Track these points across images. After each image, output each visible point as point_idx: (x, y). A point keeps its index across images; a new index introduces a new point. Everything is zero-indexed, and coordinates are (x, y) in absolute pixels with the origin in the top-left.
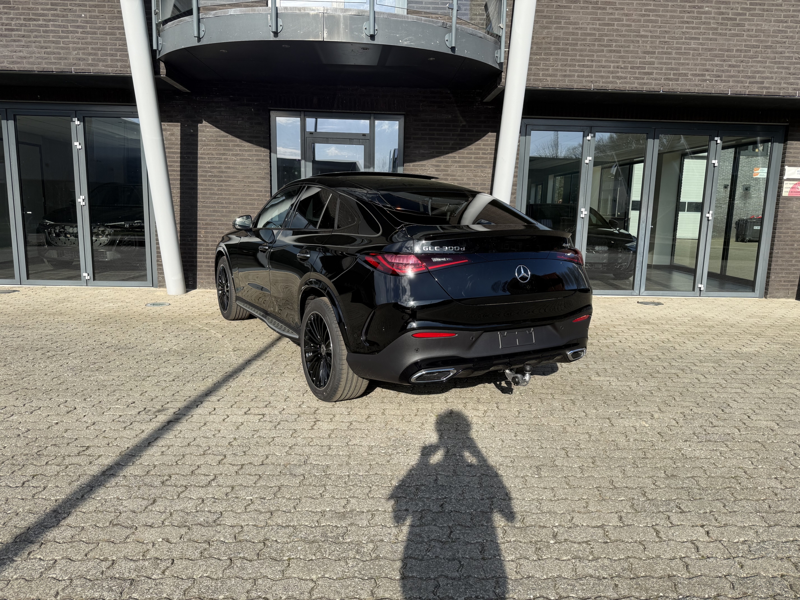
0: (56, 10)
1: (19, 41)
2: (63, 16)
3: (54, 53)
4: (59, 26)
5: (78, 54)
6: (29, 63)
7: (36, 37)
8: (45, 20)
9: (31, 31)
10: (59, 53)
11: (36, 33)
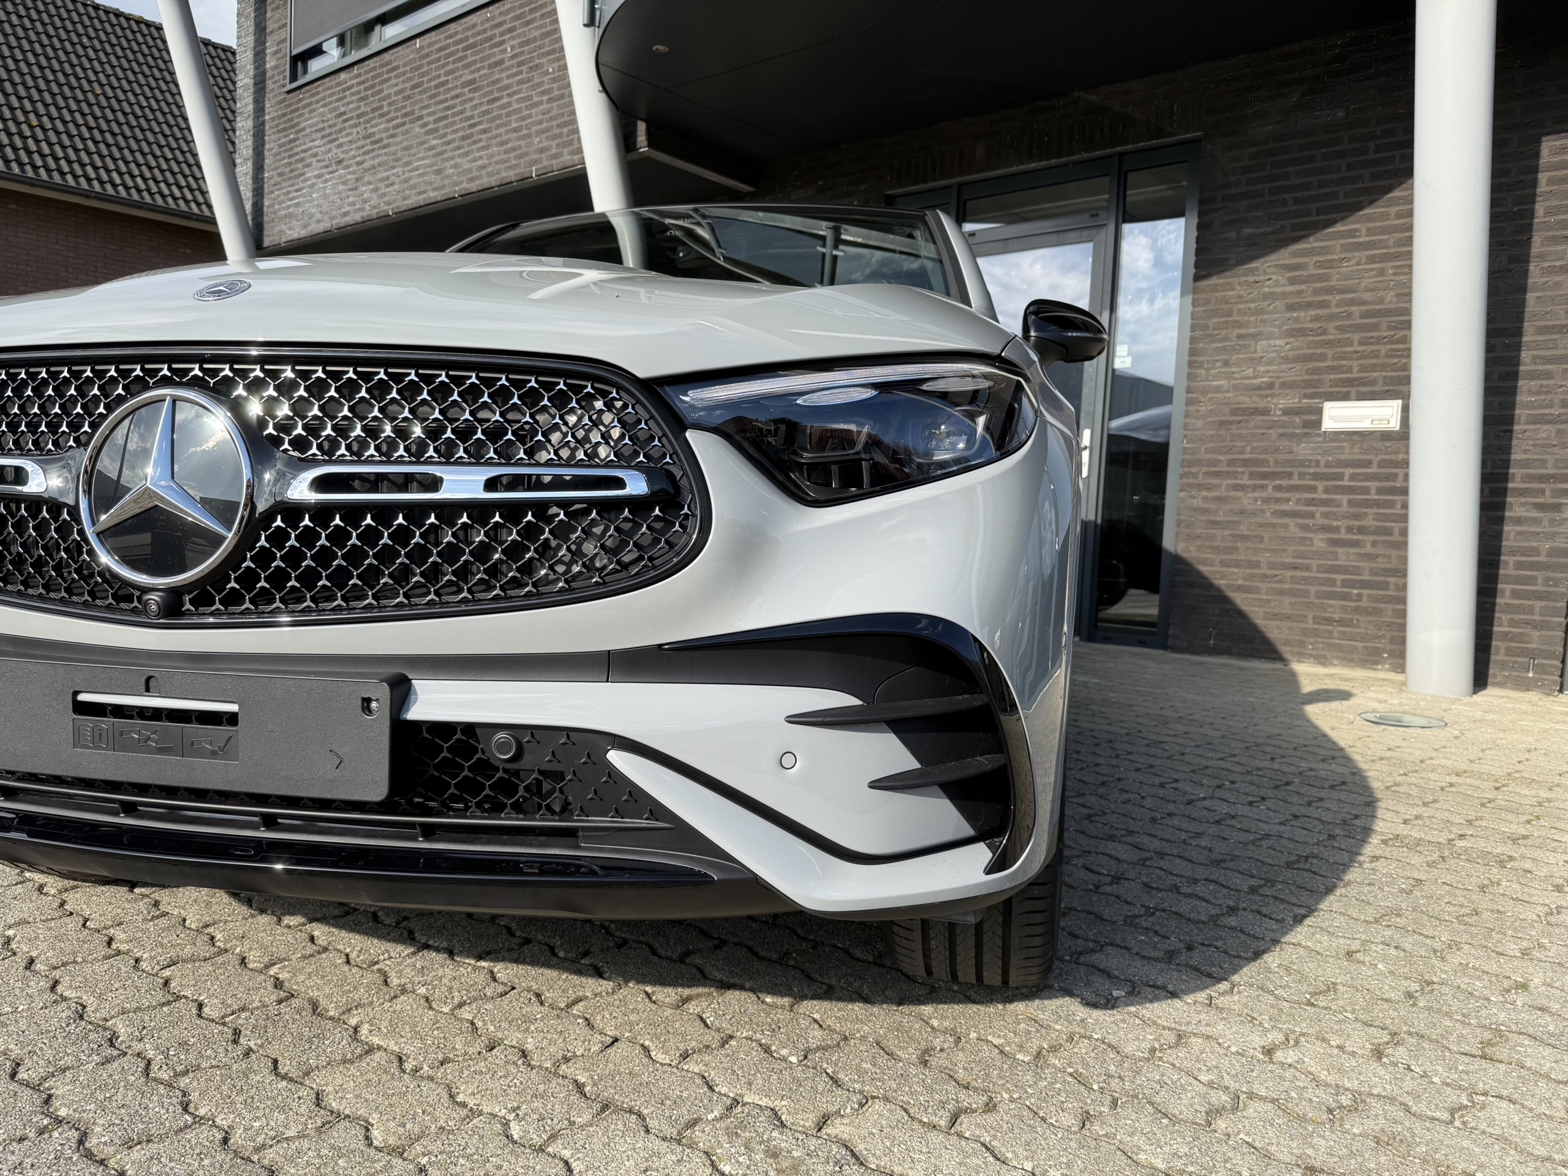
0: (521, 72)
1: (480, 140)
2: (529, 81)
3: (514, 149)
4: (523, 99)
5: (540, 142)
6: (490, 175)
7: (498, 127)
8: (508, 95)
9: (493, 120)
10: (520, 147)
11: (498, 122)
